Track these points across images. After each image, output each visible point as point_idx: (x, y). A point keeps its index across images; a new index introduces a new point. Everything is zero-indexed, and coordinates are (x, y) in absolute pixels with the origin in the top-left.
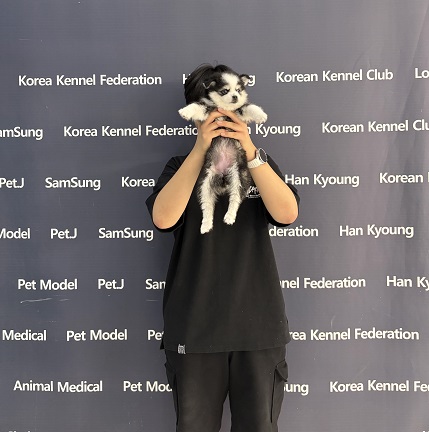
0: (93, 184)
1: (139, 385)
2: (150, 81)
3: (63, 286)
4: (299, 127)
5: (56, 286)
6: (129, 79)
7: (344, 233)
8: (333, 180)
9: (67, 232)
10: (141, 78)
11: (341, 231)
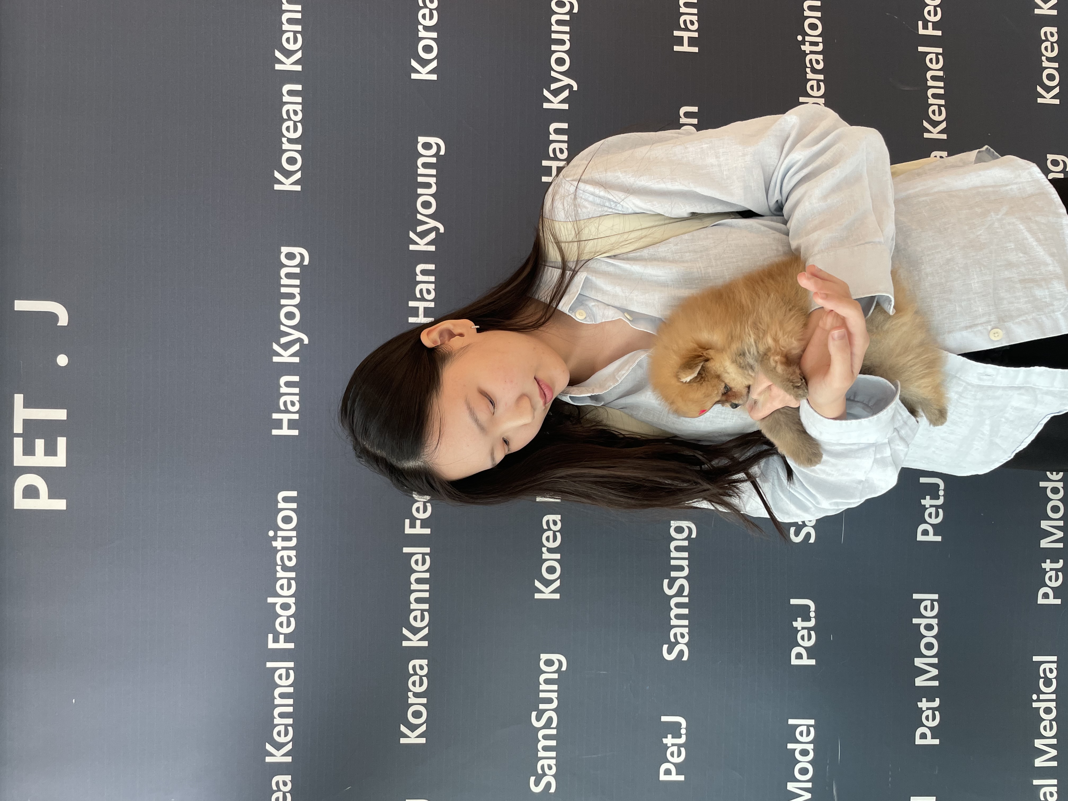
0: (549, 673)
1: (1047, 565)
2: (287, 520)
3: (804, 753)
4: (422, 140)
5: (804, 771)
6: (280, 574)
7: (692, 42)
8: (560, 62)
9: (669, 740)
10: (278, 544)
11: (685, 48)
